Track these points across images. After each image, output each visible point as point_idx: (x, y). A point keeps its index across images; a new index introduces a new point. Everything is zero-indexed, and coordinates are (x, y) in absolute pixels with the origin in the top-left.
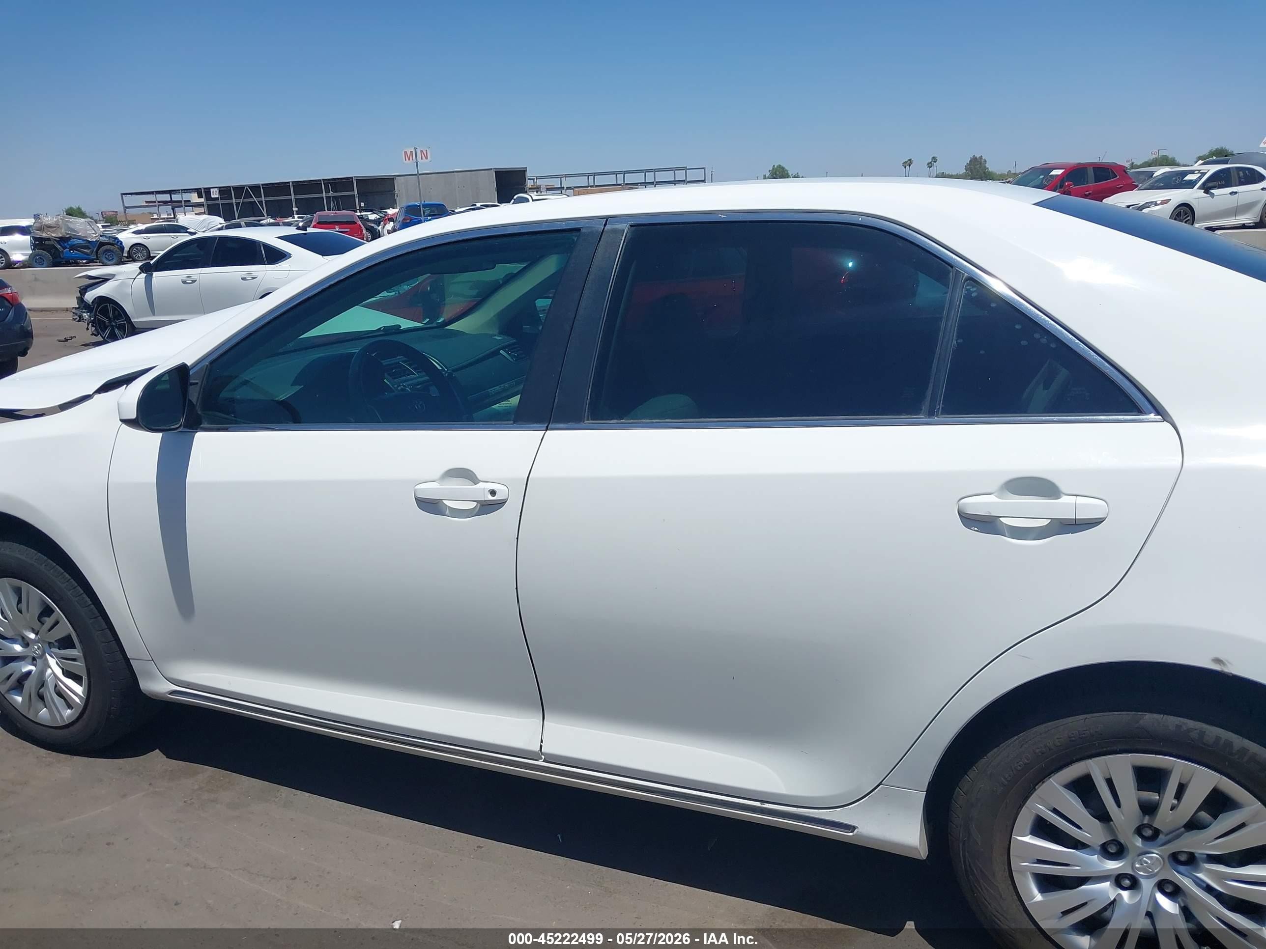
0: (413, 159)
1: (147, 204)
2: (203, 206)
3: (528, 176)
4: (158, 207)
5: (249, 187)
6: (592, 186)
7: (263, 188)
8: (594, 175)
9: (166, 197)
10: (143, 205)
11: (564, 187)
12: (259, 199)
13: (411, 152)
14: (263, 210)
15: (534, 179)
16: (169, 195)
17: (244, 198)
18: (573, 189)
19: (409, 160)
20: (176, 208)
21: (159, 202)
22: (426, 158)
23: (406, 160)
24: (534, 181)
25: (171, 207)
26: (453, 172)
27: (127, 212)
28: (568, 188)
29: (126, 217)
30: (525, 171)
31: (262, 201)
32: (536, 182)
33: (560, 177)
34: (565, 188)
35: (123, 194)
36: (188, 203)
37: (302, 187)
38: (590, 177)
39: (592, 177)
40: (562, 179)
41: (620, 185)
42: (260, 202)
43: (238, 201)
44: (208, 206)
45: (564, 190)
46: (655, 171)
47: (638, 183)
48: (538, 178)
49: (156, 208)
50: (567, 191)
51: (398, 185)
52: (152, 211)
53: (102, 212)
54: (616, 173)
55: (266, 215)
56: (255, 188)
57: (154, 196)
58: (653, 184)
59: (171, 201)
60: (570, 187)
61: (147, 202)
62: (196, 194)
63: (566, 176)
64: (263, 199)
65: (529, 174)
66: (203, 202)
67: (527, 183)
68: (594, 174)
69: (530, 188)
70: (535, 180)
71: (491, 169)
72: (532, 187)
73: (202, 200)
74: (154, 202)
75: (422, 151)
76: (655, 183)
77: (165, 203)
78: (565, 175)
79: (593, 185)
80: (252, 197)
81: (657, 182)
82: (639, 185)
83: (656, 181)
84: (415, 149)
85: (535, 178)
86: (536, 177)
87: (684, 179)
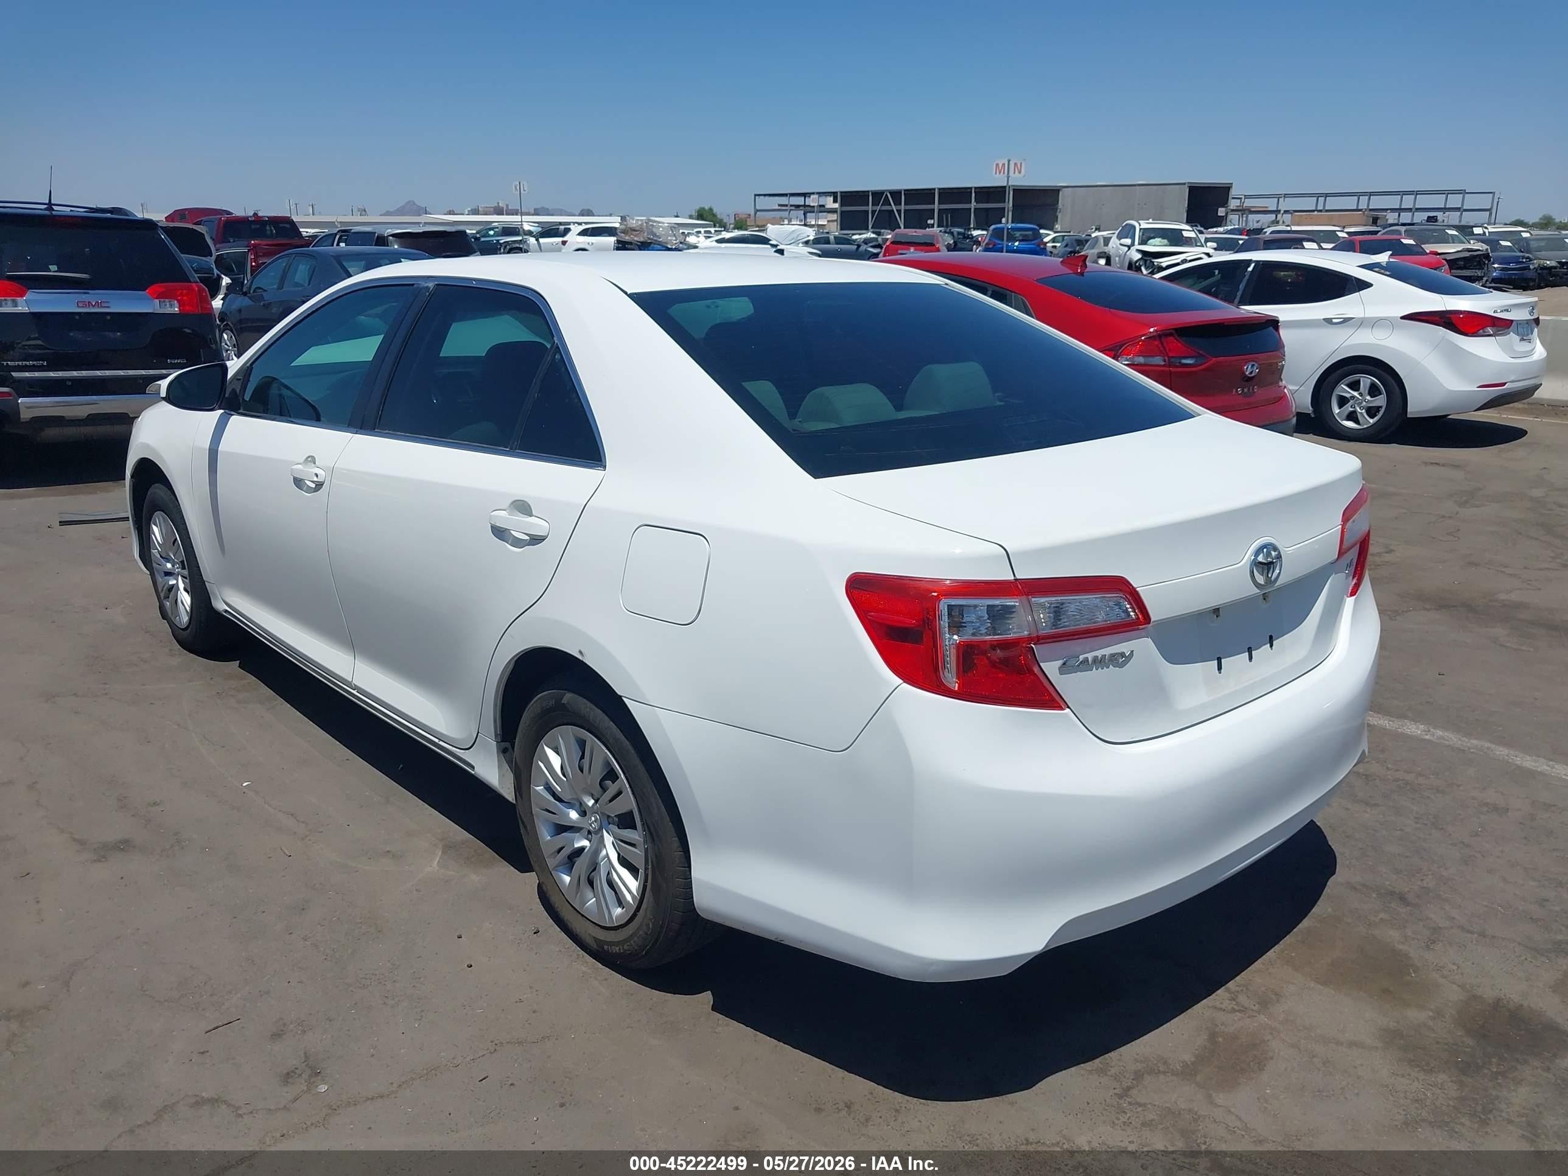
0: (1004, 173)
1: (779, 208)
2: (836, 212)
3: (1233, 194)
4: (790, 212)
5: (890, 192)
6: (1321, 211)
7: (904, 194)
8: (1370, 195)
9: (800, 201)
10: (775, 208)
11: (1280, 211)
12: (898, 207)
13: (1004, 164)
14: (900, 219)
15: (1241, 198)
16: (803, 198)
17: (882, 205)
18: (1291, 213)
19: (1000, 173)
20: (808, 214)
21: (791, 206)
22: (1020, 172)
23: (996, 173)
24: (1241, 201)
25: (802, 212)
26: (1135, 185)
27: (757, 216)
28: (1286, 212)
29: (755, 222)
30: (1229, 187)
31: (900, 210)
32: (1243, 203)
33: (1278, 197)
34: (1282, 212)
35: (755, 195)
36: (822, 209)
37: (951, 195)
38: (1320, 198)
39: (1323, 198)
40: (1280, 199)
41: (1361, 210)
42: (899, 211)
43: (875, 208)
44: (842, 213)
45: (1279, 214)
46: (1417, 194)
47: (1388, 209)
48: (1246, 197)
49: (787, 213)
50: (1284, 215)
51: (1064, 199)
52: (784, 216)
53: (735, 215)
54: (1359, 195)
55: (902, 227)
56: (896, 194)
57: (788, 198)
58: (1411, 212)
59: (805, 206)
60: (1288, 211)
61: (779, 205)
62: (831, 199)
63: (1286, 196)
64: (903, 207)
65: (1233, 192)
66: (836, 208)
67: (1229, 204)
68: (1326, 195)
69: (1233, 210)
70: (1243, 200)
71: (1184, 184)
72: (1237, 208)
73: (836, 205)
74: (786, 206)
75: (1016, 164)
76: (1413, 210)
77: (798, 207)
78: (1285, 194)
79: (1321, 208)
80: (890, 205)
81: (1417, 209)
82: (1389, 211)
83: (1417, 207)
84: (1009, 161)
85: (1243, 197)
86: (1245, 196)
87: (1460, 206)
